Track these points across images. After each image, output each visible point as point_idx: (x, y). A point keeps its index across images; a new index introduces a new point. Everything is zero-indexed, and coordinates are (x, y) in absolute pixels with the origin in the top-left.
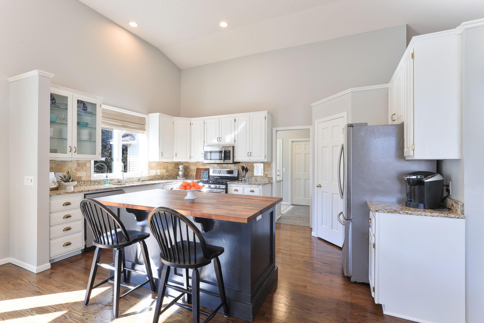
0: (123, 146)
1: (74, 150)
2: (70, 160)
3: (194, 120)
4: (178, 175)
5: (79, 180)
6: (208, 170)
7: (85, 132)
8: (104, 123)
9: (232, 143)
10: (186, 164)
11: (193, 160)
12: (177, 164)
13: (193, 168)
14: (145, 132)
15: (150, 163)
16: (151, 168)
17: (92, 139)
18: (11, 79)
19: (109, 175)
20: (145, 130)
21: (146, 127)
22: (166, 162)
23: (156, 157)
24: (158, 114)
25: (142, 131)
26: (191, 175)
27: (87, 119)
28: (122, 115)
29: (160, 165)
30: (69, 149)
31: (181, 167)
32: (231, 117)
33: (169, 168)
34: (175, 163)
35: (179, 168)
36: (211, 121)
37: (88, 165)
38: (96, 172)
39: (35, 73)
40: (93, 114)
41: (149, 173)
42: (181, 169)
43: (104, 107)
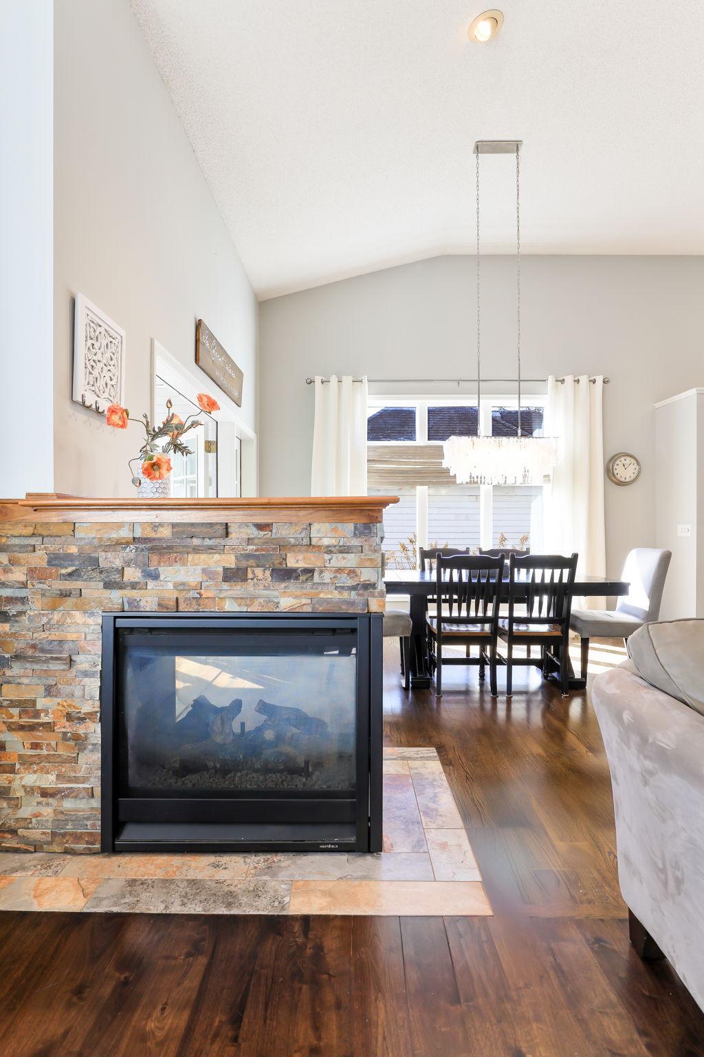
18: (658, 405)
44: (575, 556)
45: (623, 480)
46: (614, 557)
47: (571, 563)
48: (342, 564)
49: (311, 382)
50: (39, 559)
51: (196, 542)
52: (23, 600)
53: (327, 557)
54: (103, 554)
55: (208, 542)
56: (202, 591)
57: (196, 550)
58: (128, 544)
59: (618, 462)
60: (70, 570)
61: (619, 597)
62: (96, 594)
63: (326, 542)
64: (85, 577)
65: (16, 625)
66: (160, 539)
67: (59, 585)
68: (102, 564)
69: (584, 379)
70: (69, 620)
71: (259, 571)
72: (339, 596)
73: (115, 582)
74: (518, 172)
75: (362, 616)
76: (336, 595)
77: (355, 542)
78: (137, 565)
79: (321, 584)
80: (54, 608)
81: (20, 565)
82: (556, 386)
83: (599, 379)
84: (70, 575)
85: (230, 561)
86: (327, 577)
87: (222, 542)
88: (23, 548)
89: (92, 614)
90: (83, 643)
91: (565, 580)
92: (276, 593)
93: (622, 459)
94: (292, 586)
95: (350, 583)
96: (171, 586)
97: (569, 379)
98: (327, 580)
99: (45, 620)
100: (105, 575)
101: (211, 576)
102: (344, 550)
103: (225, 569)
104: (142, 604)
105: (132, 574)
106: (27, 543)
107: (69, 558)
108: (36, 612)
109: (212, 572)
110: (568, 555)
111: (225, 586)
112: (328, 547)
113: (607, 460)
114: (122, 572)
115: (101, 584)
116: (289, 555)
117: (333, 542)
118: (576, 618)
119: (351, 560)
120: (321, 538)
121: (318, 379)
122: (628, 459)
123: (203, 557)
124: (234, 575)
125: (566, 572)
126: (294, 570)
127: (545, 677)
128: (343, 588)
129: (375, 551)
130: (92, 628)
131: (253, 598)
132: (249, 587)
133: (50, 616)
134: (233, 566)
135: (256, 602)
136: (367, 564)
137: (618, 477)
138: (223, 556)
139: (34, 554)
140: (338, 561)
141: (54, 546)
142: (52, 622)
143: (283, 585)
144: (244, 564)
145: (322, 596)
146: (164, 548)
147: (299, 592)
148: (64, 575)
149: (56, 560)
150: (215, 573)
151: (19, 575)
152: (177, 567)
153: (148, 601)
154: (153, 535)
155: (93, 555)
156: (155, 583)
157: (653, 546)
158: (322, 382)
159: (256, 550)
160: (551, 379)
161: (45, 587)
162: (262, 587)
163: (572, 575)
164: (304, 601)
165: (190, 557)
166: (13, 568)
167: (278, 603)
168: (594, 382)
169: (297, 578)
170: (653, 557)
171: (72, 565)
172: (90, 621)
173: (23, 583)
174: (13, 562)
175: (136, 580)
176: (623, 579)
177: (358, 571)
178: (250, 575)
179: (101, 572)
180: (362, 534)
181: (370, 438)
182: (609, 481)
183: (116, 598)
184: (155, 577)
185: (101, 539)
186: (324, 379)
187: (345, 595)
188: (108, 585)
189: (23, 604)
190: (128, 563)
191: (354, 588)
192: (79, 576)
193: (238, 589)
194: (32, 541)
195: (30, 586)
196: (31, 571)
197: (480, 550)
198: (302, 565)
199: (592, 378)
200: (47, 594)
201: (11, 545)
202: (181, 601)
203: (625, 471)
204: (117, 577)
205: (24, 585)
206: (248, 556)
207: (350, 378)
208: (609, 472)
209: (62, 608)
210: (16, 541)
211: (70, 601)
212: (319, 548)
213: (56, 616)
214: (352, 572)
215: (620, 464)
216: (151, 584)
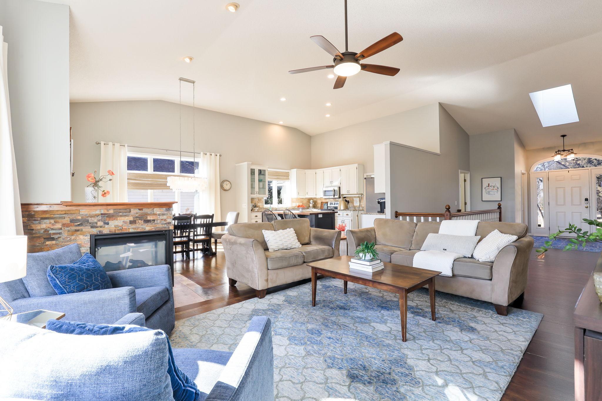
0: (278, 187)
1: (257, 193)
2: (255, 197)
3: (318, 171)
4: (309, 207)
5: (259, 207)
6: (327, 203)
7: (261, 184)
8: (269, 178)
9: (339, 185)
10: (315, 200)
11: (318, 197)
12: (309, 199)
13: (319, 202)
14: (289, 180)
15: (292, 199)
16: (293, 202)
17: (264, 188)
18: (237, 165)
19: (271, 205)
20: (289, 179)
21: (290, 177)
22: (302, 198)
23: (295, 196)
24: (295, 170)
25: (288, 180)
26: (318, 207)
27: (262, 177)
28: (277, 172)
29: (298, 199)
30: (256, 193)
31: (311, 201)
32: (338, 168)
33: (304, 202)
34: (308, 199)
35: (310, 202)
36: (327, 171)
37: (262, 199)
38: (265, 204)
39: (246, 163)
40: (264, 175)
41: (292, 205)
42: (311, 203)
43: (269, 170)
44: (213, 215)
45: (226, 189)
46: (223, 215)
47: (212, 217)
48: (162, 218)
49: (98, 143)
50: (67, 220)
51: (121, 214)
52: (60, 233)
53: (158, 216)
54: (90, 218)
55: (124, 214)
56: (123, 227)
57: (121, 216)
58: (99, 215)
59: (224, 183)
60: (79, 223)
61: (226, 226)
62: (87, 230)
63: (158, 213)
64: (84, 225)
65: (57, 241)
66: (109, 214)
67: (74, 228)
68: (90, 221)
69: (213, 154)
70: (78, 238)
71: (140, 221)
72: (162, 226)
73: (95, 226)
74: (194, 90)
75: (168, 230)
76: (161, 226)
77: (166, 213)
78: (102, 221)
79: (157, 223)
80: (72, 235)
81: (59, 223)
82: (204, 155)
83: (218, 155)
84: (78, 225)
85: (131, 219)
86: (159, 221)
87: (129, 214)
88: (60, 218)
89: (86, 236)
90: (83, 244)
91: (210, 222)
92: (145, 226)
93: (226, 182)
94: (149, 224)
95: (165, 222)
96: (113, 226)
97: (208, 154)
98: (159, 222)
99: (69, 239)
100: (91, 224)
101: (125, 223)
102: (163, 215)
103: (130, 221)
104: (103, 232)
105: (100, 224)
106: (62, 216)
107: (78, 220)
108: (65, 237)
109: (126, 222)
110: (211, 215)
111: (130, 225)
112: (159, 214)
113: (221, 182)
114: (97, 223)
115: (90, 227)
116: (148, 216)
117: (160, 213)
118: (213, 234)
119: (165, 217)
120: (156, 212)
121: (102, 143)
122: (228, 182)
123: (123, 218)
124: (132, 222)
125: (210, 219)
126: (150, 220)
127: (204, 254)
128: (163, 224)
129: (171, 215)
130: (87, 239)
131: (138, 228)
132: (137, 225)
133: (71, 238)
134: (132, 220)
135: (139, 229)
136: (169, 218)
137: (225, 188)
138: (129, 217)
139: (64, 219)
140: (161, 217)
141: (72, 217)
142: (71, 239)
143: (146, 224)
144: (135, 219)
145: (157, 226)
146: (111, 216)
147: (151, 225)
148: (76, 225)
149: (72, 221)
150: (127, 222)
151: (59, 226)
152: (115, 221)
153: (106, 230)
154: (107, 212)
155: (87, 219)
156: (108, 226)
157: (235, 211)
158: (104, 144)
159: (139, 215)
160: (202, 153)
161: (69, 229)
162: (141, 225)
163: (212, 221)
164: (152, 228)
165: (119, 218)
166: (56, 224)
167: (145, 229)
168: (217, 155)
169: (151, 222)
170: (235, 214)
171: (79, 222)
172: (86, 238)
173: (61, 228)
174: (56, 222)
175: (102, 225)
176: (227, 221)
177: (167, 219)
178: (137, 222)
179: (90, 223)
180: (168, 210)
181: (128, 169)
182: (222, 190)
183: (95, 231)
184: (108, 224)
185: (90, 214)
186: (105, 143)
187: (163, 225)
188: (92, 227)
189: (60, 235)
190: (99, 221)
191: (166, 224)
192: (82, 225)
193: (134, 226)
194: (64, 216)
195: (63, 229)
196: (64, 225)
197: (179, 214)
198: (152, 219)
199: (216, 154)
200: (70, 231)
201: (56, 217)
202: (116, 230)
203: (227, 186)
204: (96, 225)
205: (61, 229)
206: (137, 217)
207: (119, 144)
208: (222, 186)
209: (75, 235)
210: (58, 216)
211: (79, 233)
212: (156, 214)
213: (73, 237)
214: (165, 220)
215: (225, 184)
216: (106, 226)
